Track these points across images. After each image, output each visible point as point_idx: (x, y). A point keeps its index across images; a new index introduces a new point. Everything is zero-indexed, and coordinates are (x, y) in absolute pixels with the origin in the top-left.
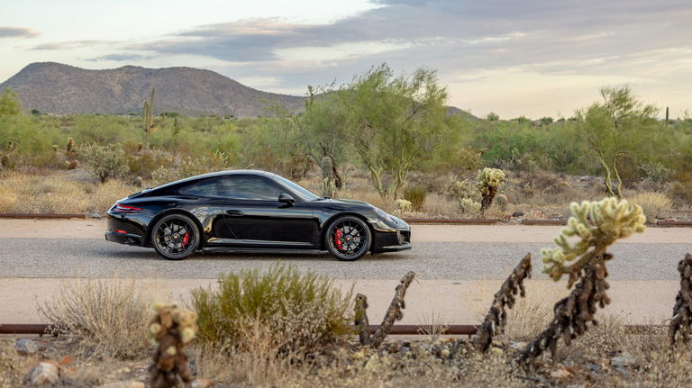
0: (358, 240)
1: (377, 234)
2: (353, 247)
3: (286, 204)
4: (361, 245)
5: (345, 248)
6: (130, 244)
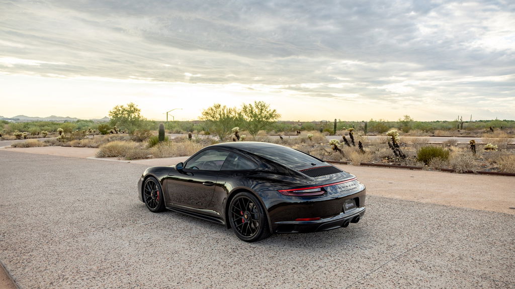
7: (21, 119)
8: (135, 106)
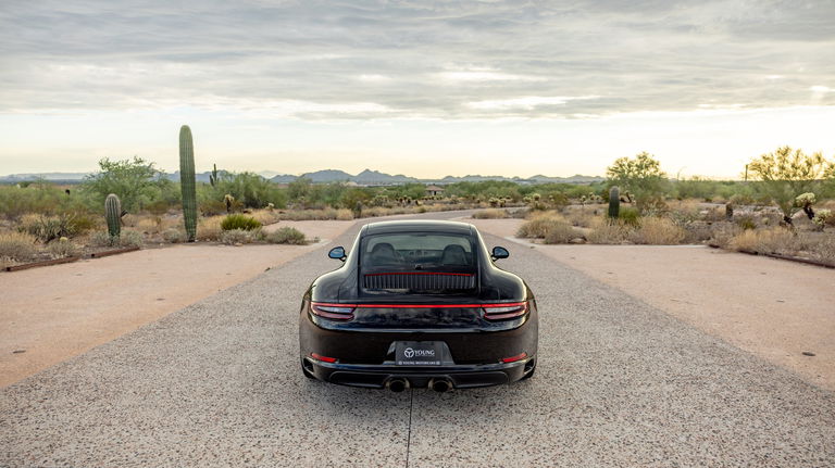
7: (538, 180)
8: (650, 157)
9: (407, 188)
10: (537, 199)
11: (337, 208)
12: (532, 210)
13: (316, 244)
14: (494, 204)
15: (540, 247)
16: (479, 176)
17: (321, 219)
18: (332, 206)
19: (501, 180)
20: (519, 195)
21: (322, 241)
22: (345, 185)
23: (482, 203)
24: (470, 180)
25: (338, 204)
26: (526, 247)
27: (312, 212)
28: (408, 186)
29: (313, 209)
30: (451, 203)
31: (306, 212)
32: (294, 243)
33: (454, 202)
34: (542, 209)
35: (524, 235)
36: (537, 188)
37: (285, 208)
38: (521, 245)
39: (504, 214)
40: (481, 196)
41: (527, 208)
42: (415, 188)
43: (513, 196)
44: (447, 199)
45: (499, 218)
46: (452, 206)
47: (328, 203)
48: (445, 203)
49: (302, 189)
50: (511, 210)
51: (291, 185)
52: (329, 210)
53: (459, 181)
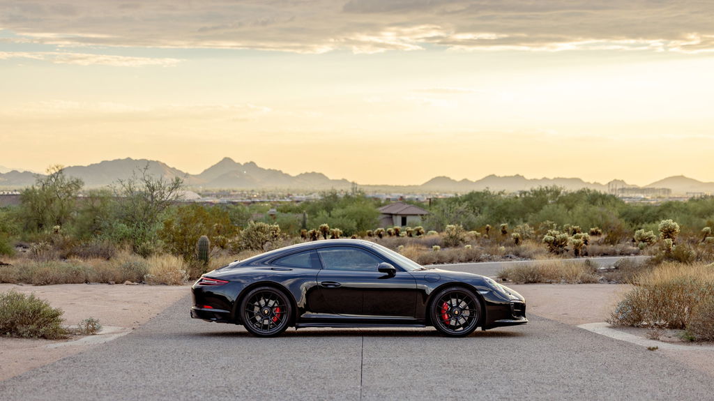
0: (467, 313)
1: (487, 308)
2: (462, 321)
3: (387, 274)
4: (470, 319)
5: (453, 322)
6: (218, 321)
9: (328, 208)
10: (669, 233)
11: (146, 254)
12: (657, 262)
13: (89, 338)
14: (557, 247)
15: (671, 348)
16: (518, 177)
17: (104, 281)
18: (134, 250)
19: (574, 188)
20: (624, 225)
21: (105, 330)
22: (169, 196)
23: (524, 245)
24: (494, 189)
25: (148, 244)
26: (637, 348)
27: (80, 264)
28: (330, 202)
29: (85, 256)
30: (446, 245)
31: (64, 264)
32: (34, 335)
33: (454, 242)
34: (681, 258)
35: (631, 318)
36: (668, 209)
37: (11, 256)
38: (622, 344)
39: (582, 273)
40: (523, 227)
41: (641, 259)
42: (352, 208)
43: (606, 227)
44: (434, 235)
45: (569, 280)
46: (447, 252)
47: (122, 239)
48: (430, 245)
49: (56, 206)
50: (603, 263)
51: (27, 196)
52: (125, 258)
53: (463, 191)
